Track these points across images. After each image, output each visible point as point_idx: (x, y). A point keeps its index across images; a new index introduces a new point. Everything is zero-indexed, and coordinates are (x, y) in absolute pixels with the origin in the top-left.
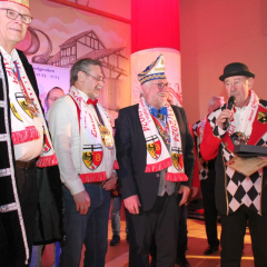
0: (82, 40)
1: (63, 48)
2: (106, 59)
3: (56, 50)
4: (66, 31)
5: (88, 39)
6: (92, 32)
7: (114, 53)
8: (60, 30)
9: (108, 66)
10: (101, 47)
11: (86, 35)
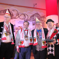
0: (35, 15)
1: (31, 17)
2: (41, 19)
3: (29, 18)
4: (31, 14)
5: (36, 15)
6: (37, 13)
7: (43, 17)
8: (30, 14)
9: (41, 20)
10: (39, 16)
11: (36, 14)
